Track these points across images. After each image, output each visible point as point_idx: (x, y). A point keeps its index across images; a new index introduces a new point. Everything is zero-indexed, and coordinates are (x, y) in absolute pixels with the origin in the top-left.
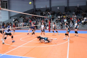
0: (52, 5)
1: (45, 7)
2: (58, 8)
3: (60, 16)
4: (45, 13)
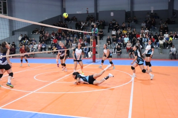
1: (86, 12)
2: (112, 14)
3: (116, 30)
4: (86, 23)
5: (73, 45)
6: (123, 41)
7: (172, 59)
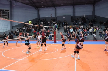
0: (58, 15)
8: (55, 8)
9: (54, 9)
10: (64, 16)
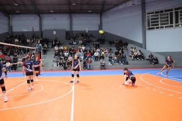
1: (32, 30)
2: (55, 33)
4: (31, 40)
5: (19, 59)
6: (64, 55)
7: (101, 69)
8: (40, 17)
9: (38, 18)
10: (55, 30)
